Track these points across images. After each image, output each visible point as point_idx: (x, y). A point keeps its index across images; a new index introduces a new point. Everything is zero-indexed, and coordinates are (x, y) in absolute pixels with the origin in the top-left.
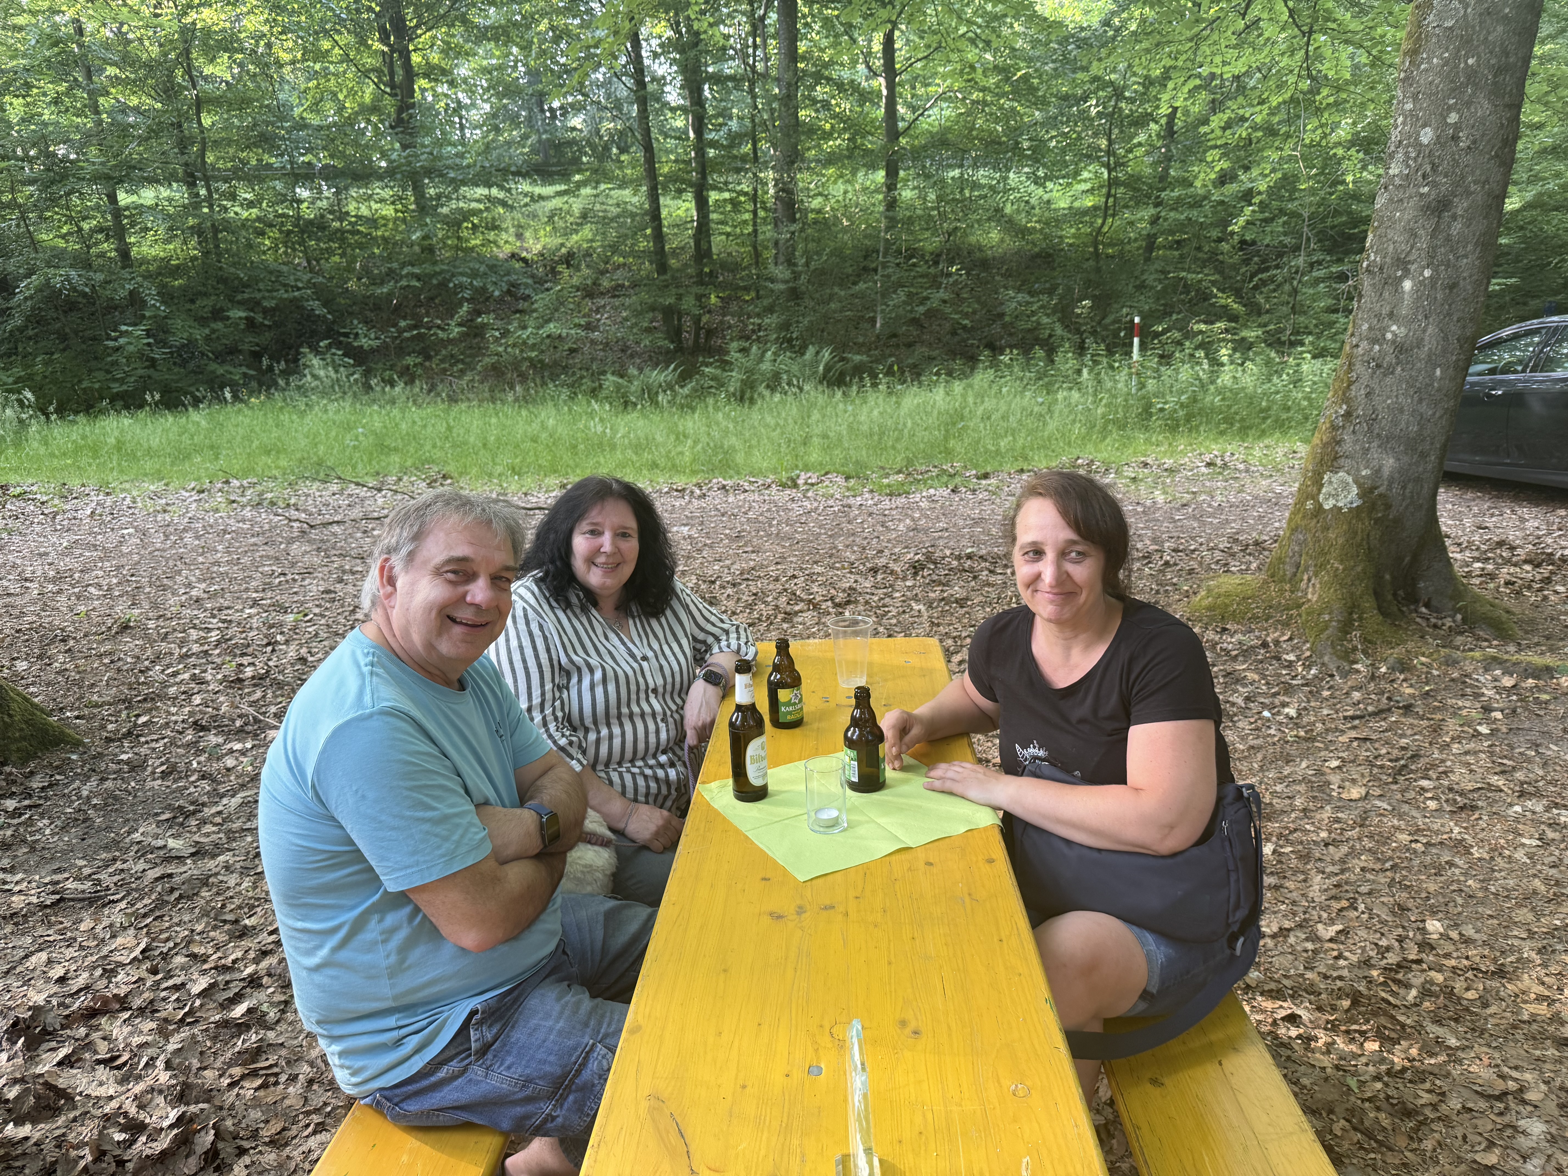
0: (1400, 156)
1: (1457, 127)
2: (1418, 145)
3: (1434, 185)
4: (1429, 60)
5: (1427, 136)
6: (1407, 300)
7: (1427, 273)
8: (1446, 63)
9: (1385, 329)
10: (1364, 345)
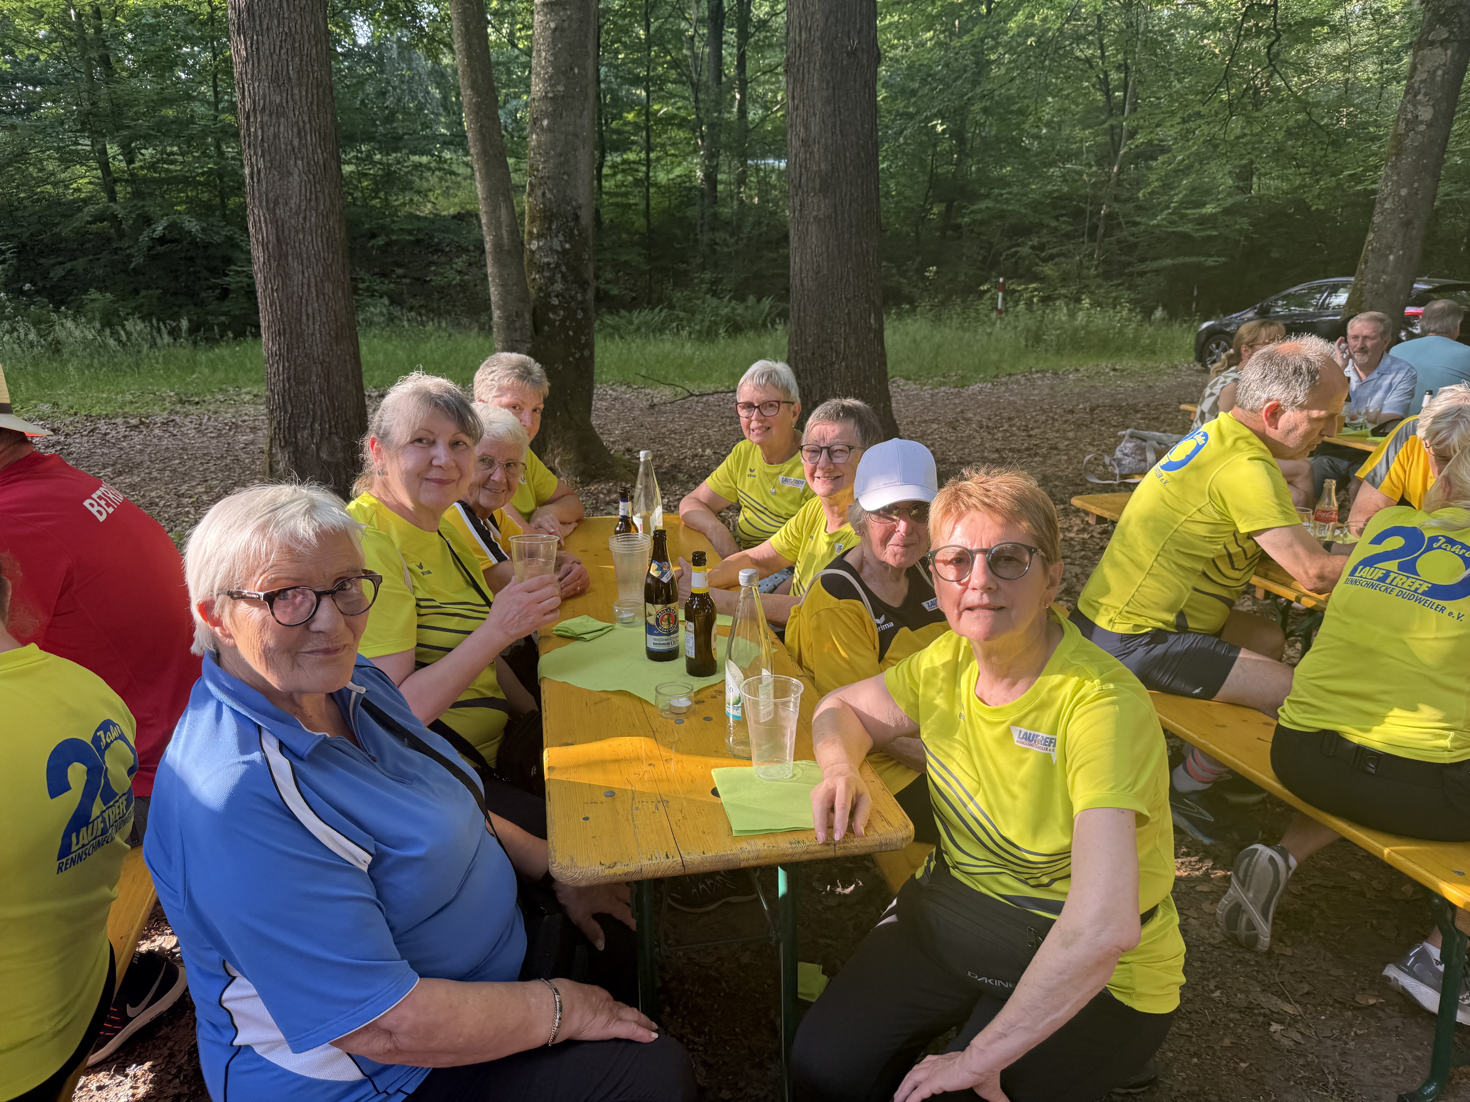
0: (1390, 199)
1: (1417, 189)
2: (1400, 196)
3: (1406, 213)
4: (1406, 159)
5: (1404, 192)
6: (1391, 264)
7: (1401, 252)
8: (1414, 161)
9: (1379, 278)
10: (1369, 285)
